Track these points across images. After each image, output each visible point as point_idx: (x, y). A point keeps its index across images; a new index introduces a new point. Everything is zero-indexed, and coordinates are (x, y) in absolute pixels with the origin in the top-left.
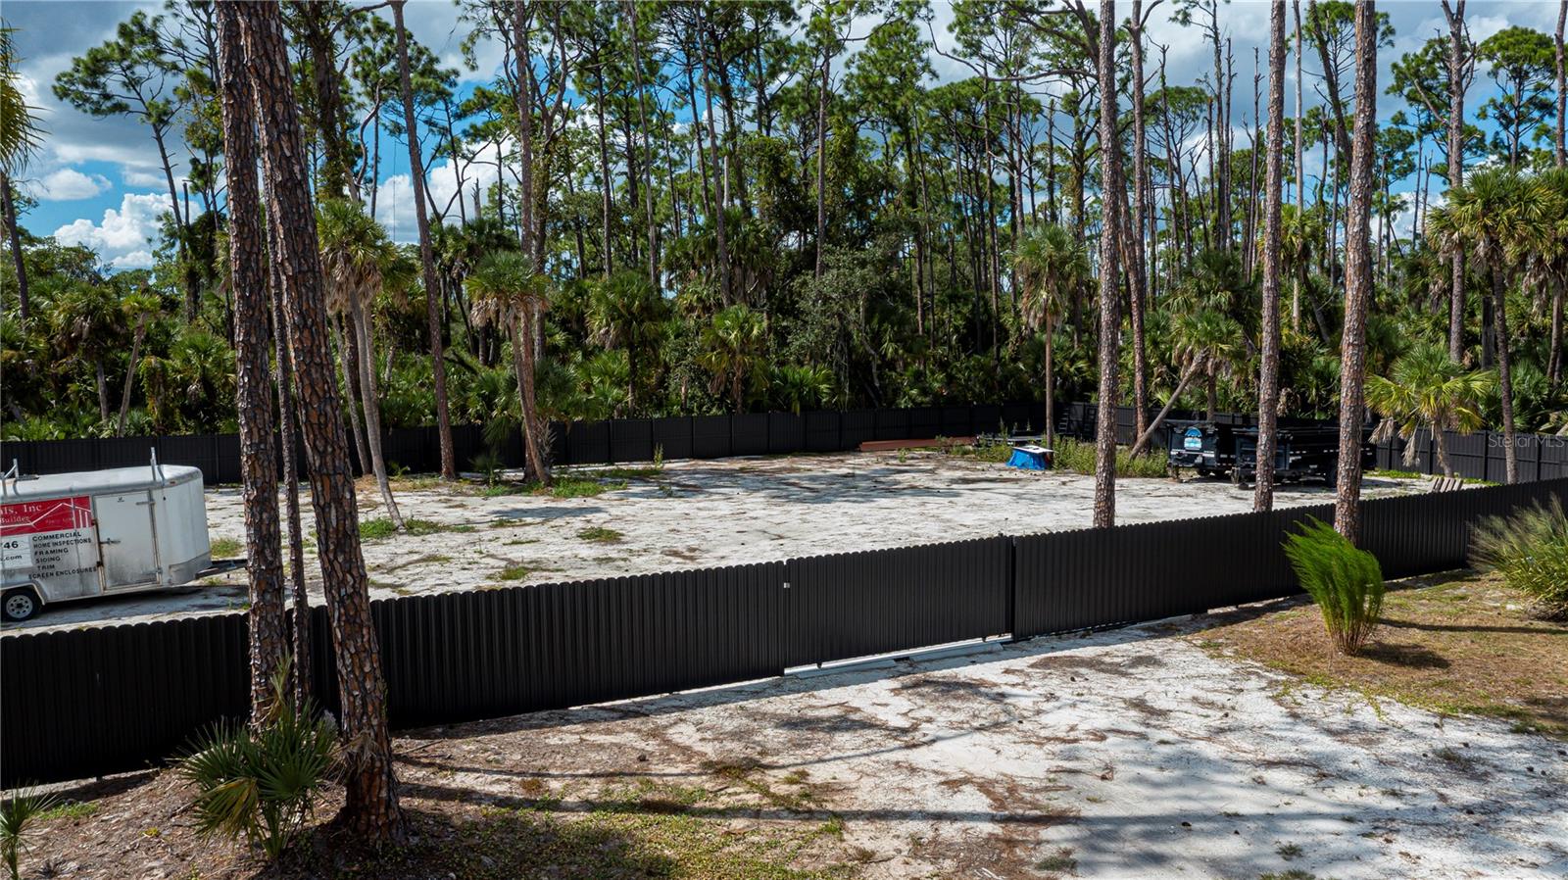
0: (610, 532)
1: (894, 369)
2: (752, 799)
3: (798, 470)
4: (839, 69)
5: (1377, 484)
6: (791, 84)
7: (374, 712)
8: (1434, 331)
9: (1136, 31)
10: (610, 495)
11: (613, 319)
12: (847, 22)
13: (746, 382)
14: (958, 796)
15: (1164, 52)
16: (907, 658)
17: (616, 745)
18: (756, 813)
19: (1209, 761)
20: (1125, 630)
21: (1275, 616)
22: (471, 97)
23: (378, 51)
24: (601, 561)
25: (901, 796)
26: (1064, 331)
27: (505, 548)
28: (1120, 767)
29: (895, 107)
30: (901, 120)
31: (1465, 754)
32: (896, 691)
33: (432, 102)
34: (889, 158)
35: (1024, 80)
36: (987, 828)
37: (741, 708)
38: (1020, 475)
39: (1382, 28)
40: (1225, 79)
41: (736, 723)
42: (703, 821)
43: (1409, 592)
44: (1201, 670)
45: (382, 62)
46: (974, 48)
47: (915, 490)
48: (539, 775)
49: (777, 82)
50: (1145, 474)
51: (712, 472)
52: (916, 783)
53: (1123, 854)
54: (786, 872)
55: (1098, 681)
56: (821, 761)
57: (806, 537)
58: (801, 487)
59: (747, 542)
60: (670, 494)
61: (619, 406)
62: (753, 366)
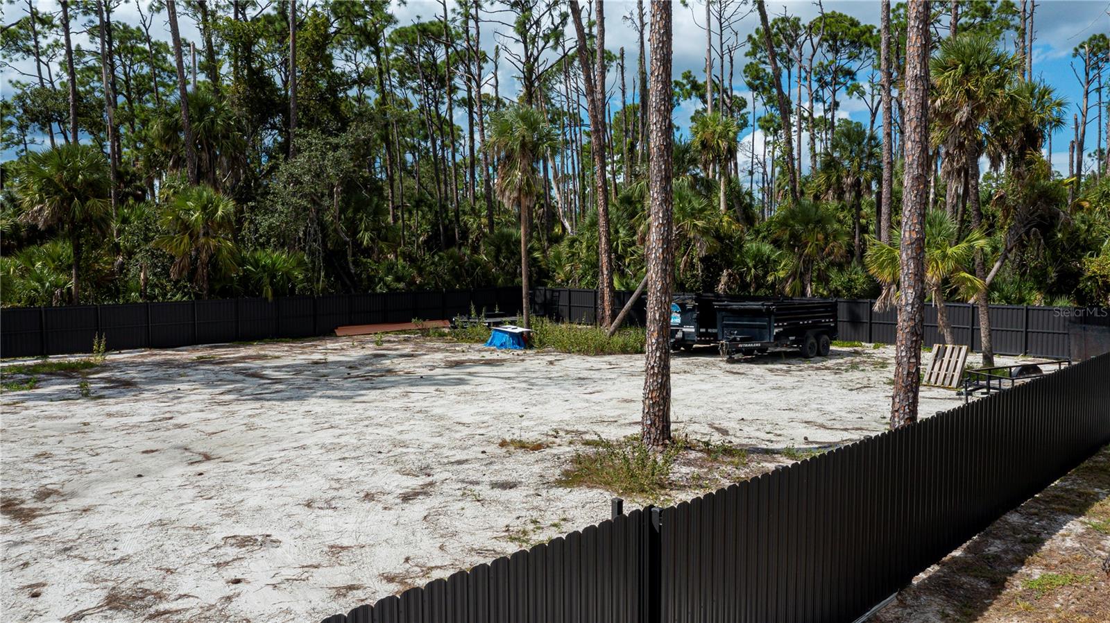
1: (369, 257)
5: (839, 354)
11: (48, 196)
13: (212, 266)
38: (502, 355)
57: (245, 456)
58: (262, 377)
59: (148, 471)
60: (86, 394)
61: (58, 292)
62: (219, 250)
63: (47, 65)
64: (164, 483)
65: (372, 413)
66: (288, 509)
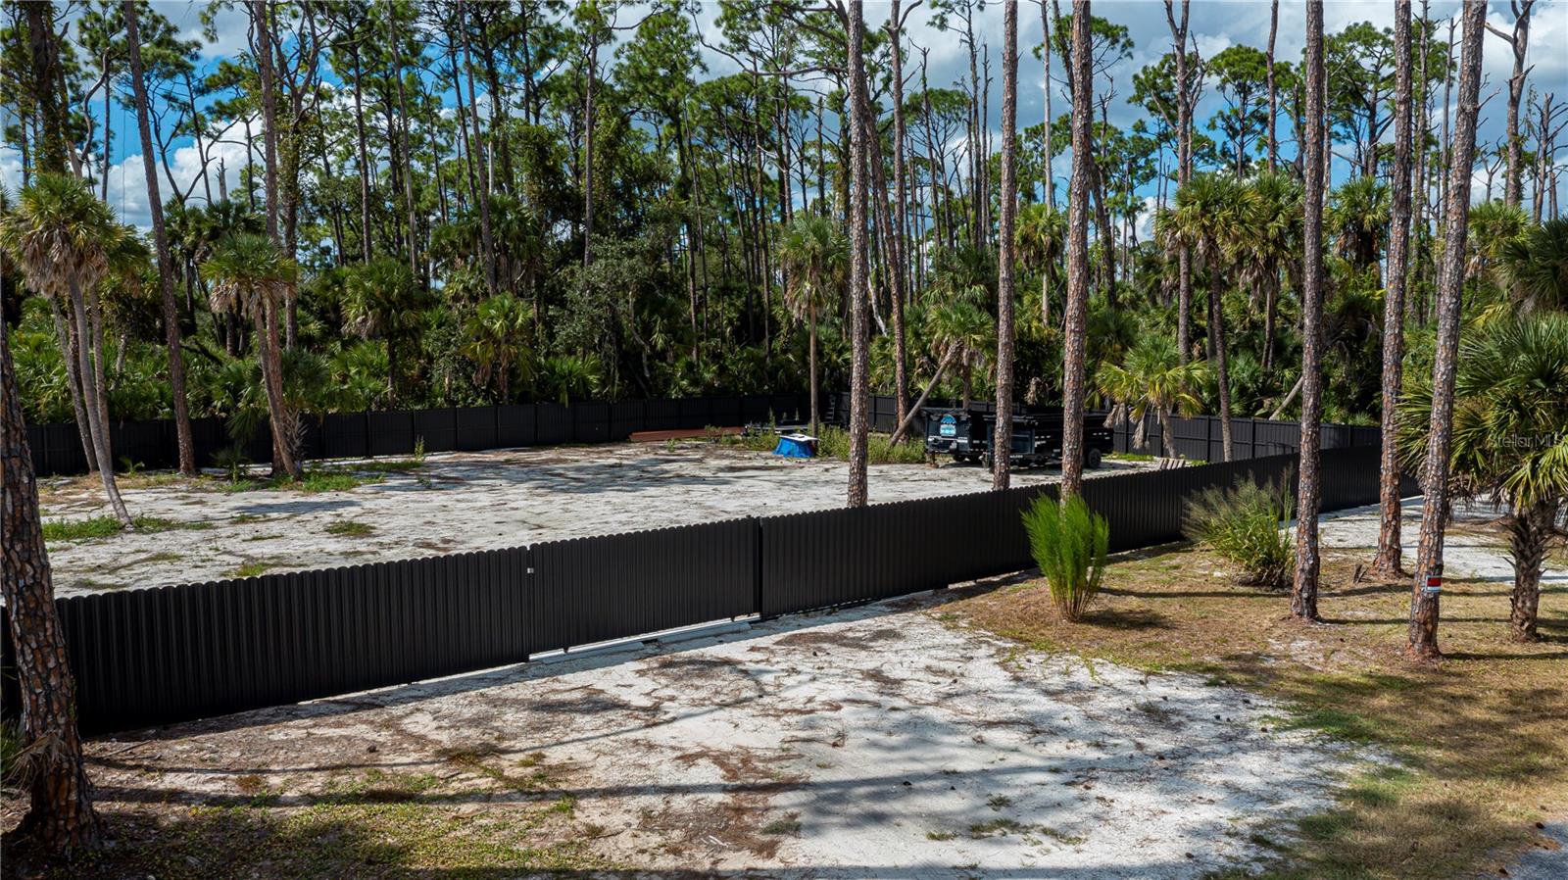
0: (361, 526)
1: (664, 360)
2: (484, 783)
3: (565, 461)
4: (607, 60)
5: (1114, 467)
6: (561, 72)
7: (61, 709)
8: (1167, 325)
9: (894, 31)
10: (365, 489)
11: (370, 308)
12: (613, 11)
13: (512, 372)
14: (693, 769)
15: (925, 54)
16: (655, 640)
17: (345, 737)
18: (488, 797)
19: (935, 725)
20: (869, 607)
21: (1009, 588)
22: (217, 72)
23: (108, 17)
24: (346, 554)
25: (636, 773)
26: (832, 323)
27: (245, 545)
28: (852, 734)
29: (666, 98)
30: (672, 112)
31: (1164, 707)
32: (641, 673)
33: (170, 75)
34: (662, 152)
35: (791, 75)
36: (718, 798)
37: (482, 695)
38: (785, 463)
39: (1122, 41)
40: (981, 83)
41: (474, 710)
42: (431, 807)
43: (1131, 563)
44: (936, 641)
45: (113, 30)
46: (742, 43)
47: (681, 479)
48: (258, 771)
49: (546, 70)
50: (904, 460)
51: (476, 464)
52: (652, 759)
53: (846, 815)
54: (512, 852)
55: (840, 656)
56: (560, 743)
57: (566, 526)
58: (562, 476)
59: (504, 532)
60: (428, 487)
61: (377, 398)
62: (517, 356)
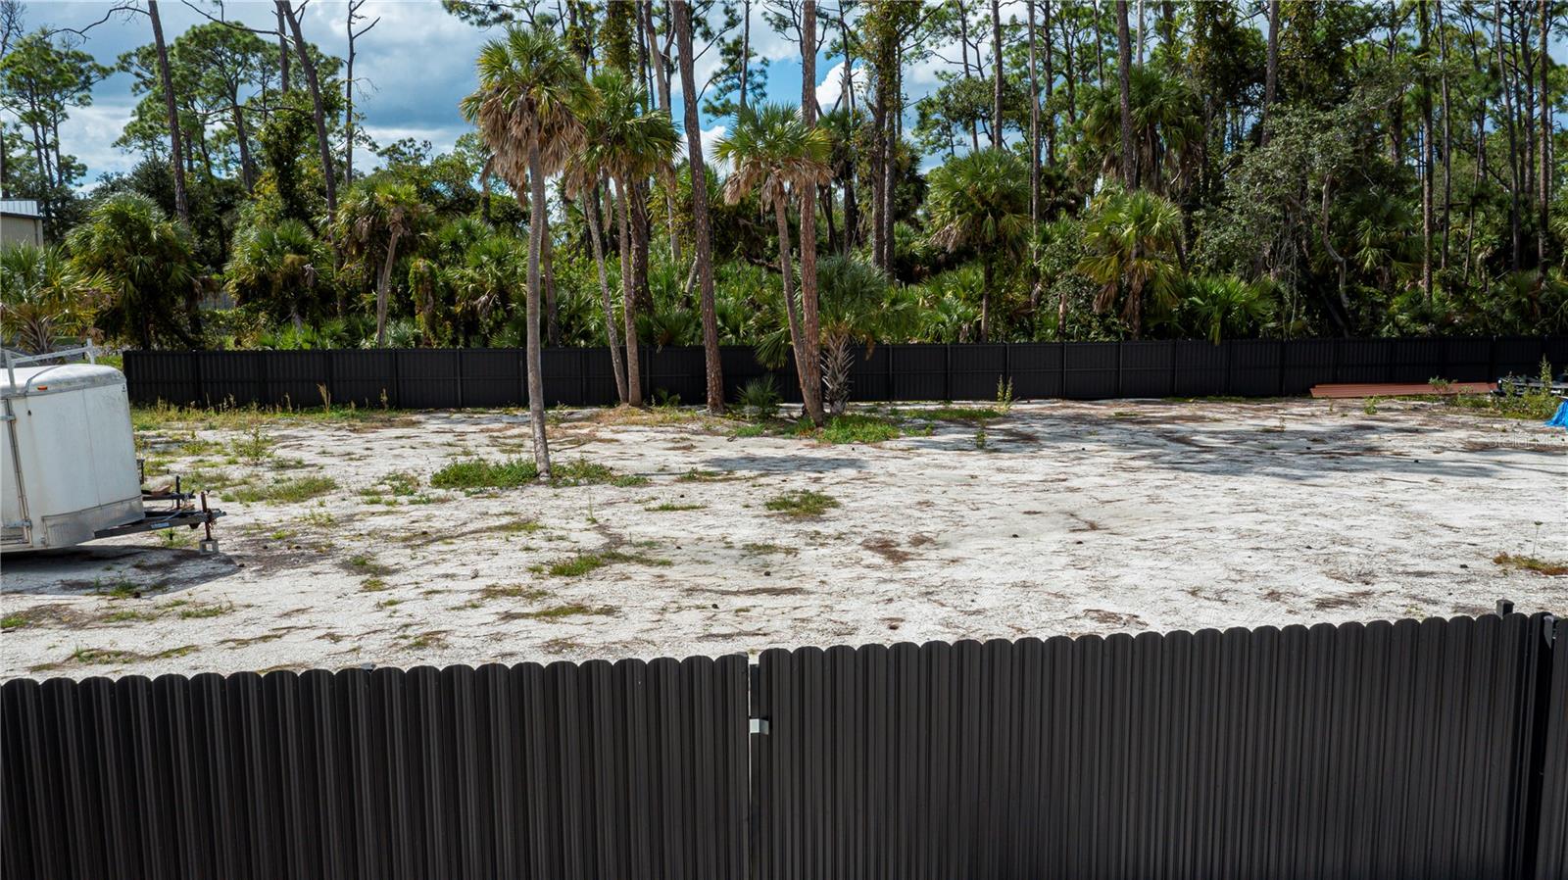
0: (822, 500)
1: (1374, 284)
3: (1200, 419)
11: (960, 212)
13: (1146, 298)
57: (1137, 530)
58: (1189, 443)
59: (1025, 532)
60: (981, 446)
61: (965, 326)
62: (1154, 275)
63: (976, 48)
64: (1038, 546)
65: (1317, 500)
66: (1167, 593)
